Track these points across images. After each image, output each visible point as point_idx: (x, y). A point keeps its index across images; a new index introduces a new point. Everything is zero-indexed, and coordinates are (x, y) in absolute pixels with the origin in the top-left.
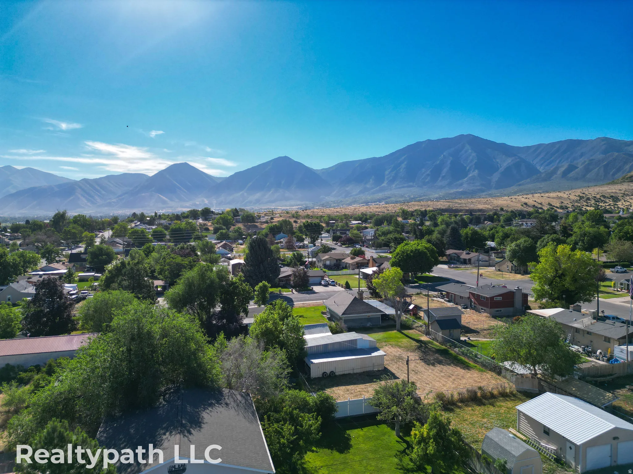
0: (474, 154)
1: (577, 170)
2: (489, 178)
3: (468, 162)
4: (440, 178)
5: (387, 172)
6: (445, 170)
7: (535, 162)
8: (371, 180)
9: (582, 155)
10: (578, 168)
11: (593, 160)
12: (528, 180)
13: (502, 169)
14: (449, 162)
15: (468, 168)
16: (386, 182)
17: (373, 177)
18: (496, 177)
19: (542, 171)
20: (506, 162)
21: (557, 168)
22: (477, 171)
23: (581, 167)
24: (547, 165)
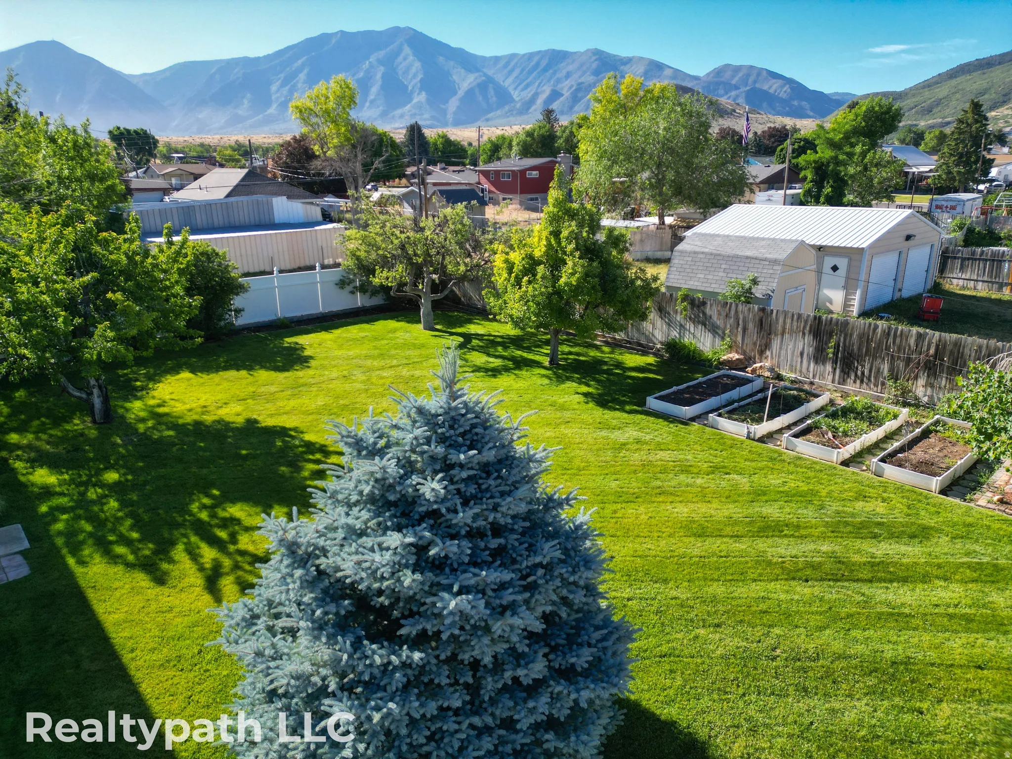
0: (418, 64)
1: (562, 99)
2: (443, 107)
3: (410, 77)
4: (367, 104)
5: (274, 88)
6: (374, 90)
7: (506, 84)
8: (246, 101)
9: (568, 76)
10: (562, 95)
11: (581, 83)
12: (499, 112)
13: (461, 93)
14: (379, 76)
15: (410, 88)
16: (274, 106)
17: (249, 95)
18: (453, 104)
19: (517, 99)
20: (465, 82)
21: (536, 95)
22: (424, 94)
23: (567, 94)
24: (523, 90)
